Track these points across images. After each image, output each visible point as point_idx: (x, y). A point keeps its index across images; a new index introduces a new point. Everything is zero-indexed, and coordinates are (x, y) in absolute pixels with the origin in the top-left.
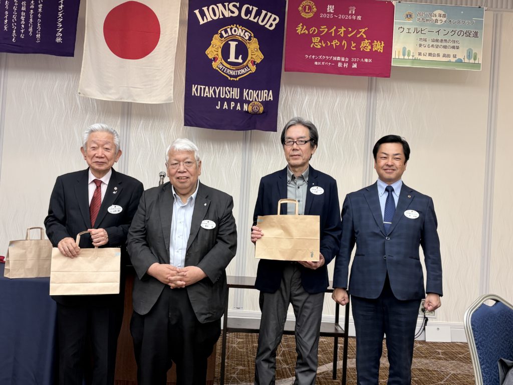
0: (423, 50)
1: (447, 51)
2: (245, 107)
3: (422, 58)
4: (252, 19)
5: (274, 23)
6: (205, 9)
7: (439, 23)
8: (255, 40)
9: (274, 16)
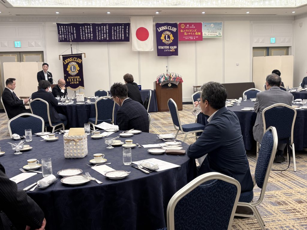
0: (209, 34)
1: (214, 33)
2: (171, 50)
3: (209, 35)
4: (170, 29)
5: (176, 30)
6: (160, 28)
7: (212, 27)
8: (171, 34)
9: (175, 28)
